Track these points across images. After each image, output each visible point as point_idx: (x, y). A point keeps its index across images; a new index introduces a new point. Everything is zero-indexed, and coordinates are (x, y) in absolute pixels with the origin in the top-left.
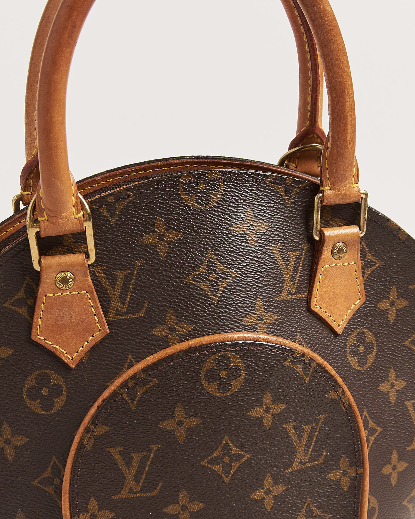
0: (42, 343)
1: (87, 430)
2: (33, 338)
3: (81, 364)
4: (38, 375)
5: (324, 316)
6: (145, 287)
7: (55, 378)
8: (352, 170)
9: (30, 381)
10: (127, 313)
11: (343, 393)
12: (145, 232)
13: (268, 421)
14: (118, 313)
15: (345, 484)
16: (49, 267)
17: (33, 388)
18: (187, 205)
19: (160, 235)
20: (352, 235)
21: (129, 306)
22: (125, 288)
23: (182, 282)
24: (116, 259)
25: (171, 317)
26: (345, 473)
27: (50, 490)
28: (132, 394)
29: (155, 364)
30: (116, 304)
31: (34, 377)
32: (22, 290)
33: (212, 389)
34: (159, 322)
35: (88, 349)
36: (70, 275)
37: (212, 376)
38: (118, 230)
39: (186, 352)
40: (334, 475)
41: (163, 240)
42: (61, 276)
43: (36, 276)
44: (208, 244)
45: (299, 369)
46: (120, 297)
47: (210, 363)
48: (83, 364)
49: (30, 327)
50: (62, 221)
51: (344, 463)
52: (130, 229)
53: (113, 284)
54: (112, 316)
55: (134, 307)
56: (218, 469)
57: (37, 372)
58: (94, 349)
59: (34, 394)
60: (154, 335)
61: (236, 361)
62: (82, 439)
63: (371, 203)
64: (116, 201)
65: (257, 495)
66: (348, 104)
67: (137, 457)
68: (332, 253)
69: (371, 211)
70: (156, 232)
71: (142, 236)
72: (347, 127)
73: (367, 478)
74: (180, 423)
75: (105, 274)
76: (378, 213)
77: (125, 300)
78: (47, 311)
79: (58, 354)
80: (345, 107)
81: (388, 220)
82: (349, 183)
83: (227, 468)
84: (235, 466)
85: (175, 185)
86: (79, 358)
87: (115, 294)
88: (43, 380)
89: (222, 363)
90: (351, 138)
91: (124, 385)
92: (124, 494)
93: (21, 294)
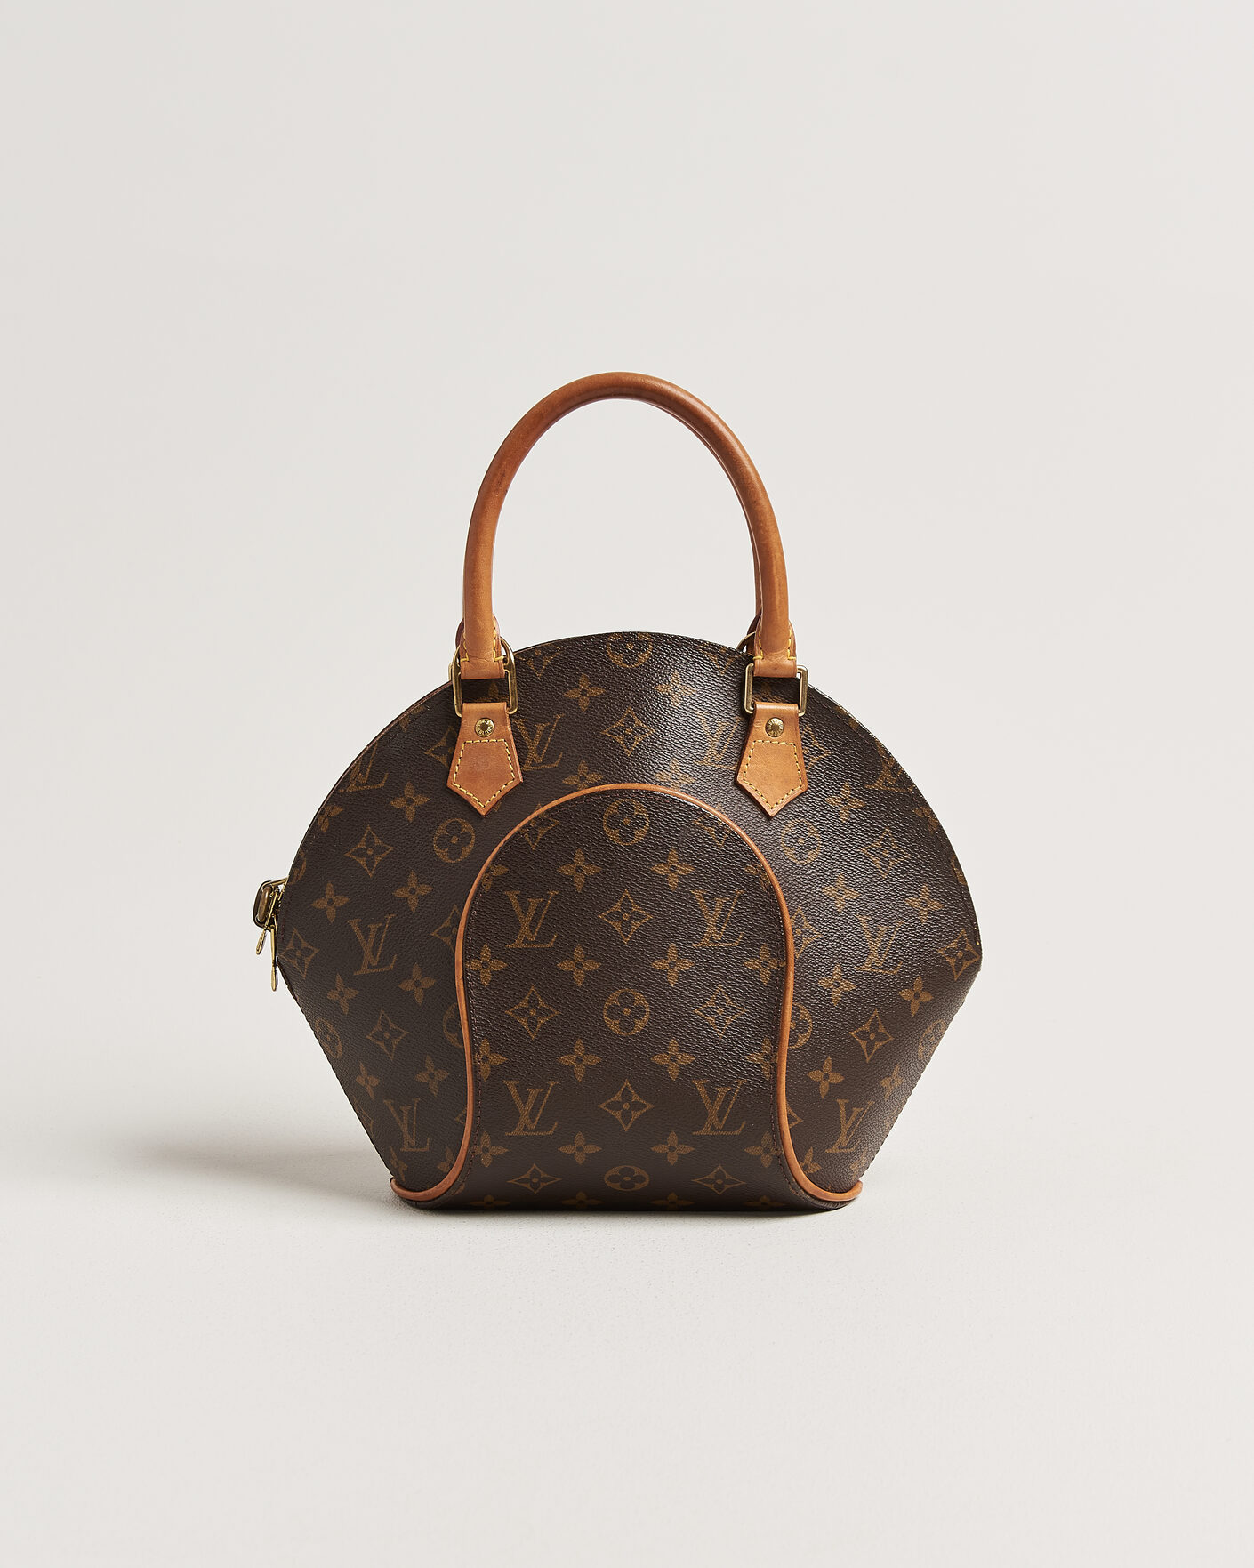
0: (457, 791)
1: (488, 871)
2: (449, 785)
3: (491, 812)
4: (451, 824)
5: (754, 794)
6: (563, 739)
7: (466, 827)
8: (787, 642)
9: (442, 830)
10: (542, 764)
11: (764, 870)
12: (569, 687)
13: (673, 882)
14: (533, 763)
15: (765, 977)
16: (469, 712)
17: (443, 836)
18: (614, 664)
19: (583, 690)
20: (789, 712)
21: (545, 757)
22: (543, 740)
23: (598, 734)
24: (538, 713)
25: (583, 767)
26: (765, 964)
27: (447, 940)
28: (534, 835)
29: (558, 806)
30: (533, 755)
31: (446, 825)
32: (444, 739)
33: (614, 836)
34: (571, 772)
35: (500, 797)
36: (490, 722)
37: (614, 822)
38: (543, 684)
39: (589, 796)
40: (753, 964)
41: (585, 695)
42: (480, 722)
43: (457, 723)
44: (629, 701)
45: (711, 831)
46: (538, 748)
47: (612, 809)
48: (494, 812)
49: (447, 774)
50: (482, 661)
51: (764, 951)
52: (555, 684)
53: (532, 736)
54: (528, 767)
55: (550, 758)
56: (617, 925)
57: (450, 821)
58: (506, 798)
59: (444, 842)
60: (564, 784)
61: (640, 809)
62: (481, 880)
63: (812, 682)
64: (544, 655)
65: (660, 965)
66: (774, 568)
67: (534, 903)
68: (767, 728)
69: (811, 691)
70: (580, 688)
71: (565, 691)
72: (774, 591)
73: (791, 975)
74: (579, 870)
75: (526, 726)
76: (822, 697)
77: (542, 751)
78: (464, 758)
79: (471, 801)
80: (772, 570)
81: (833, 704)
82: (782, 654)
83: (626, 926)
84: (636, 925)
85: (604, 644)
86: (491, 806)
87: (533, 746)
88: (454, 829)
89: (627, 810)
90: (780, 602)
91: (527, 826)
92: (518, 944)
93: (442, 743)
